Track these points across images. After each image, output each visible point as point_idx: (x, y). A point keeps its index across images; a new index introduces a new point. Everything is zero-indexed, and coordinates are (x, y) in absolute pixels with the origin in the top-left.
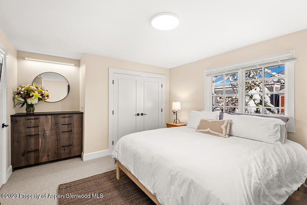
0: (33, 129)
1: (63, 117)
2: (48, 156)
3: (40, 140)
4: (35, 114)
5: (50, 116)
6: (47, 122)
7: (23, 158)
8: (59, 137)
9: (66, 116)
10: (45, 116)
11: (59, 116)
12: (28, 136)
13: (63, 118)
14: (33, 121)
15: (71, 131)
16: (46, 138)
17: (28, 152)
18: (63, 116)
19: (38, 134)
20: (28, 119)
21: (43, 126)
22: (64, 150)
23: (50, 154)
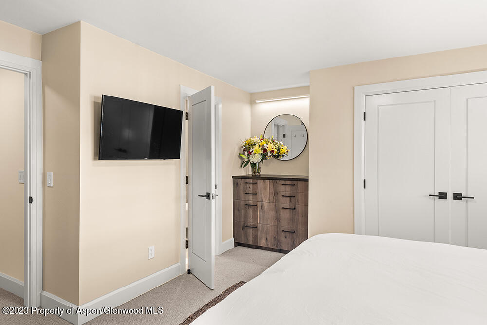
0: (251, 197)
1: (283, 184)
2: (267, 239)
3: (258, 214)
4: (261, 176)
5: (268, 181)
6: (265, 188)
7: (242, 232)
8: (280, 215)
9: (287, 183)
10: (263, 180)
11: (278, 181)
12: (247, 204)
13: (284, 186)
14: (251, 186)
15: (294, 208)
16: (265, 212)
17: (247, 226)
18: (283, 182)
19: (256, 205)
20: (247, 183)
21: (261, 194)
22: (286, 237)
23: (269, 238)
